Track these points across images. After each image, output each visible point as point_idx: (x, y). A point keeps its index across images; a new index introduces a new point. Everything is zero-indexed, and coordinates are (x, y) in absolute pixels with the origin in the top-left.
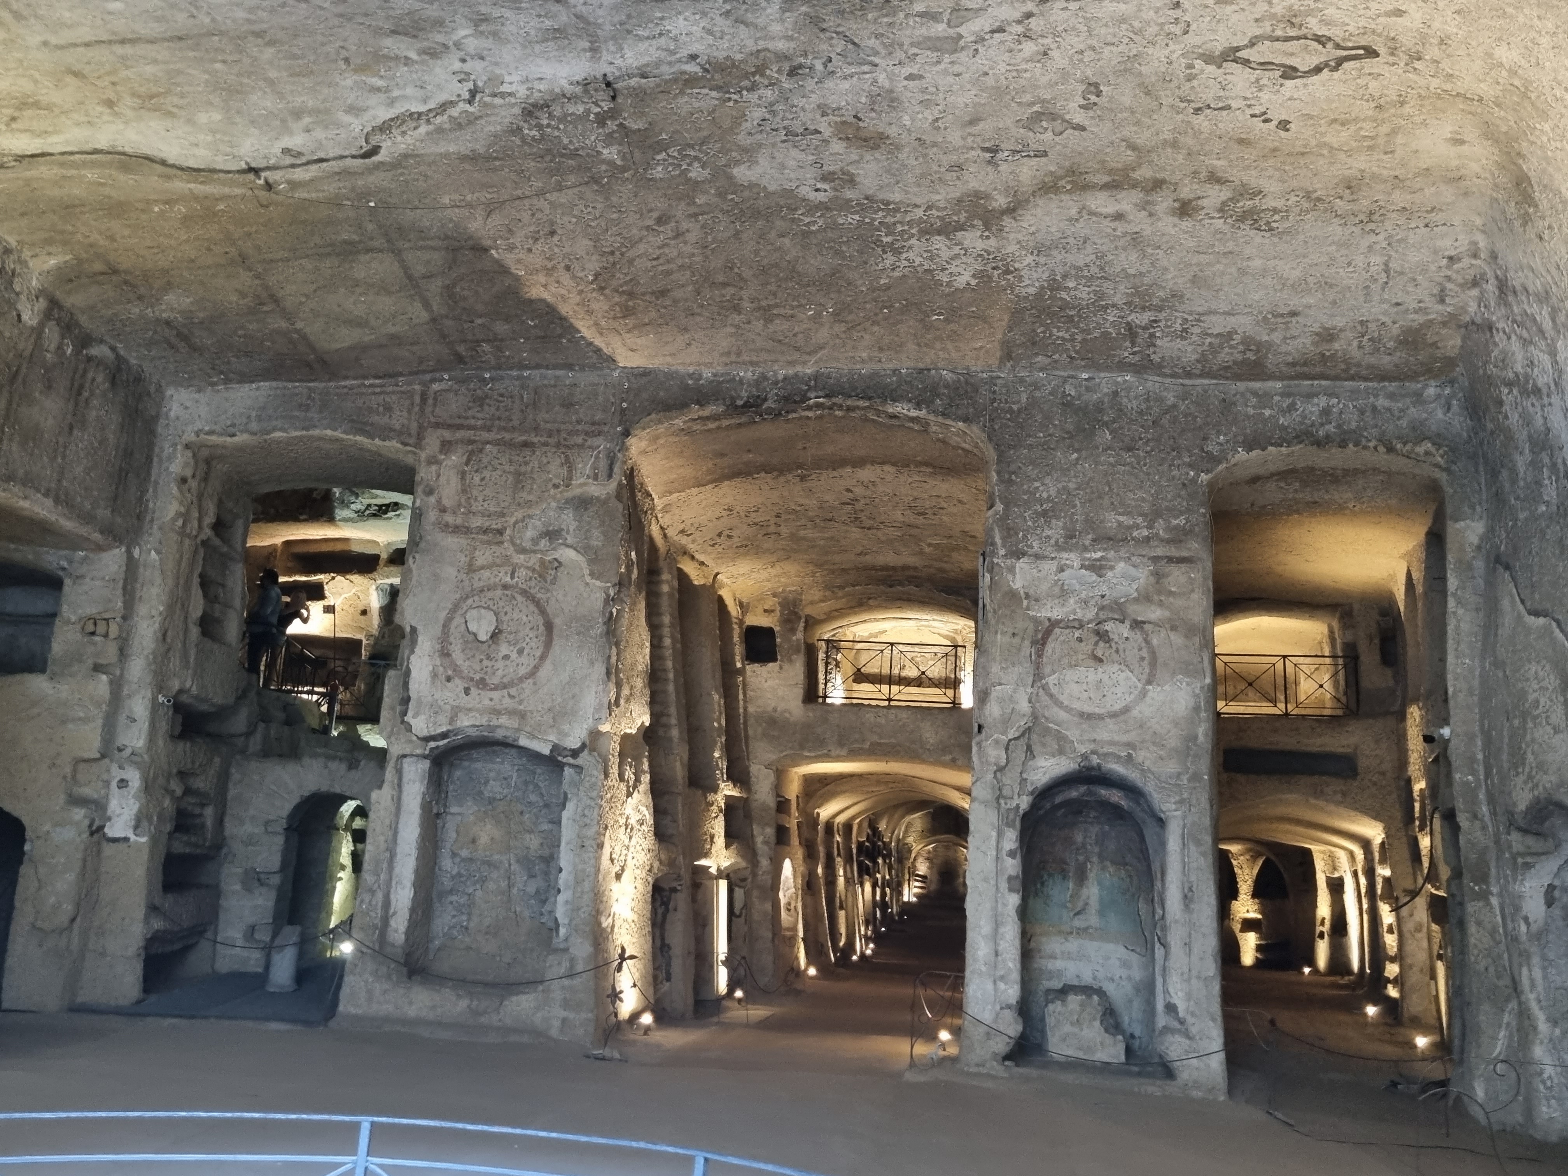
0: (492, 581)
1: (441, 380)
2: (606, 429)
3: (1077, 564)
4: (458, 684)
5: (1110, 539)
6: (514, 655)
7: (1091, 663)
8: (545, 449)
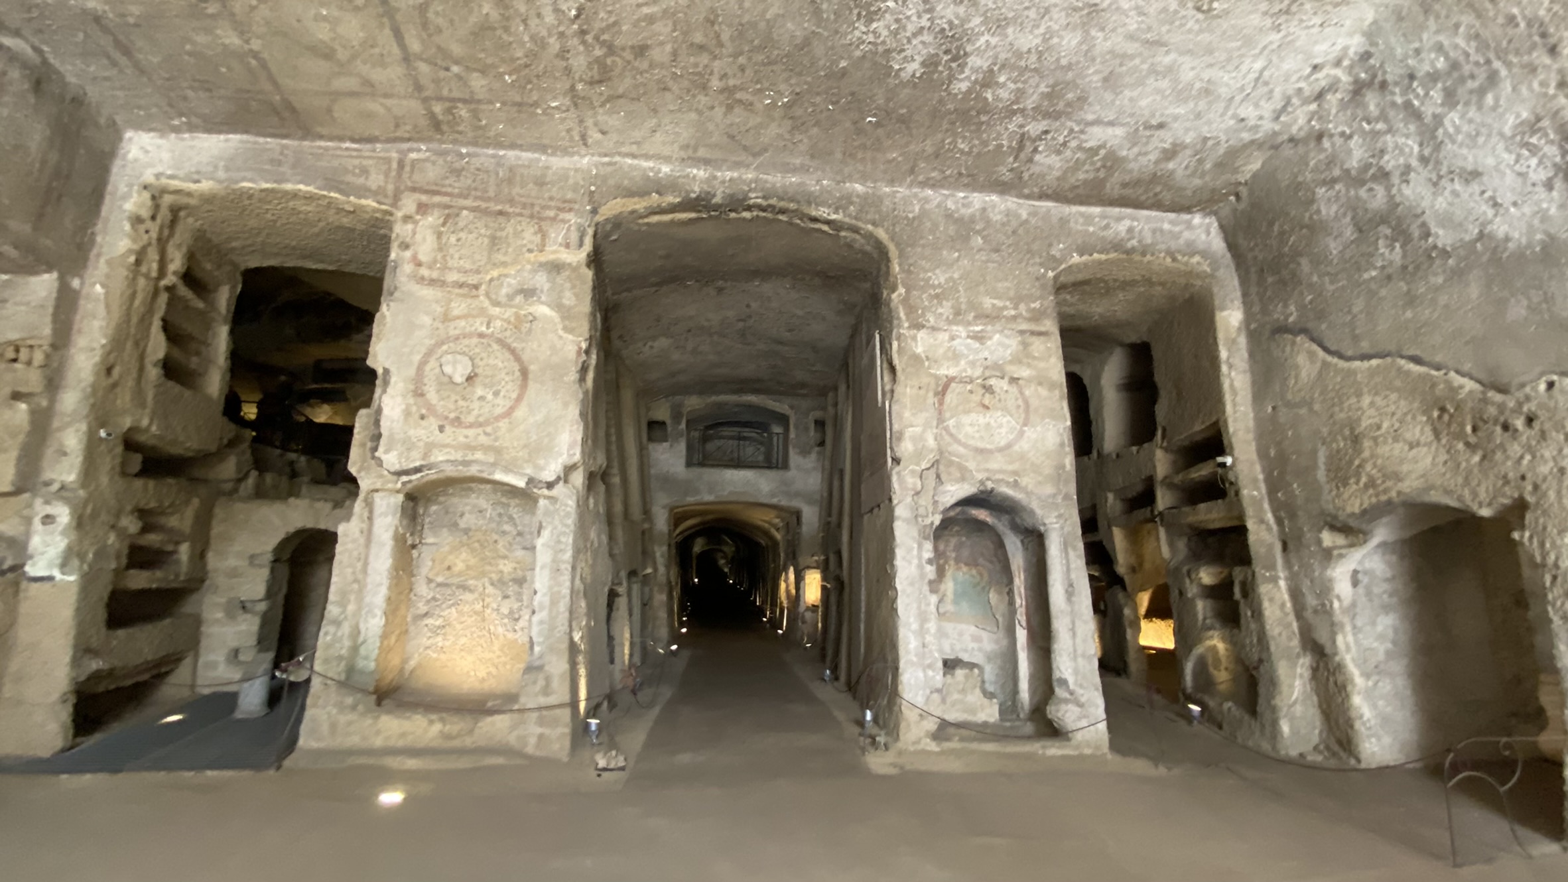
0: (467, 330)
1: (419, 150)
2: (576, 207)
3: (964, 334)
4: (433, 423)
5: (987, 317)
6: (490, 397)
7: (981, 409)
8: (519, 219)
